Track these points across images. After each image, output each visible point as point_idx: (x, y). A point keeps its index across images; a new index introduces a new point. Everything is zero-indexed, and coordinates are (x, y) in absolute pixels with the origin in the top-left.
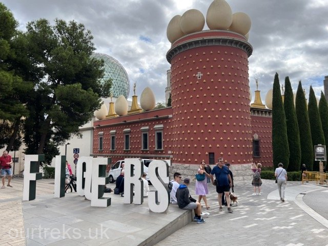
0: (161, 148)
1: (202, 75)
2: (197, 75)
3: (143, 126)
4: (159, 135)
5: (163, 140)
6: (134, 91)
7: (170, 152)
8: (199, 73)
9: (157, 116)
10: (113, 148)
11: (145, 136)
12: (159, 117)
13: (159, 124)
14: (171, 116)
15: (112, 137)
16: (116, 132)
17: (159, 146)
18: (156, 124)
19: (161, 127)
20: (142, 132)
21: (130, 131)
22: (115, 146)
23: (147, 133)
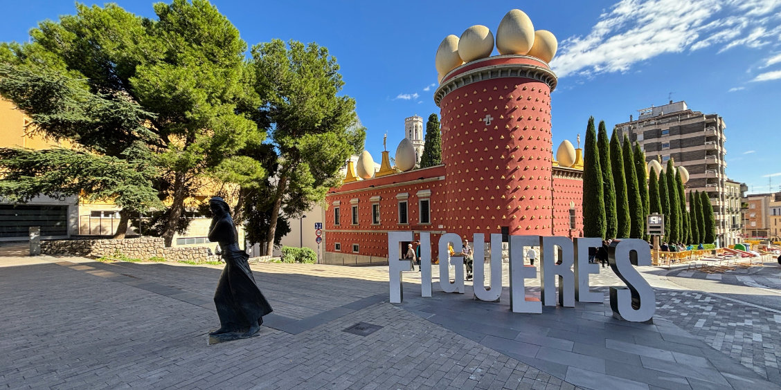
0: (428, 222)
1: (492, 119)
2: (484, 120)
5: (430, 211)
7: (441, 227)
8: (487, 116)
9: (422, 178)
10: (354, 223)
11: (403, 206)
12: (425, 180)
13: (424, 189)
14: (442, 178)
15: (354, 208)
16: (359, 201)
17: (425, 219)
18: (419, 189)
19: (427, 193)
20: (398, 200)
21: (381, 200)
22: (357, 220)
23: (407, 201)
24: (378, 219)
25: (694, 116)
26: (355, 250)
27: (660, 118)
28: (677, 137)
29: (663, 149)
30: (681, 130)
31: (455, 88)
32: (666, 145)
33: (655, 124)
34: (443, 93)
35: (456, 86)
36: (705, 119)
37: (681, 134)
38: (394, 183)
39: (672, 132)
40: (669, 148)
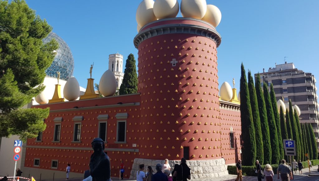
0: (124, 141)
1: (177, 62)
2: (171, 62)
3: (101, 114)
4: (122, 125)
5: (126, 131)
6: (91, 72)
7: (135, 145)
8: (173, 59)
9: (121, 103)
10: (56, 139)
11: (103, 125)
12: (124, 105)
13: (122, 112)
14: (138, 104)
15: (57, 126)
16: (62, 120)
17: (121, 138)
18: (117, 112)
19: (125, 115)
20: (98, 120)
21: (83, 119)
22: (59, 137)
23: (106, 122)
24: (79, 137)
25: (299, 73)
26: (54, 166)
27: (281, 72)
28: (291, 85)
29: (284, 92)
30: (293, 81)
31: (150, 36)
32: (285, 90)
33: (278, 76)
34: (140, 39)
35: (151, 35)
36: (305, 75)
37: (293, 83)
38: (96, 105)
39: (288, 81)
40: (287, 92)
